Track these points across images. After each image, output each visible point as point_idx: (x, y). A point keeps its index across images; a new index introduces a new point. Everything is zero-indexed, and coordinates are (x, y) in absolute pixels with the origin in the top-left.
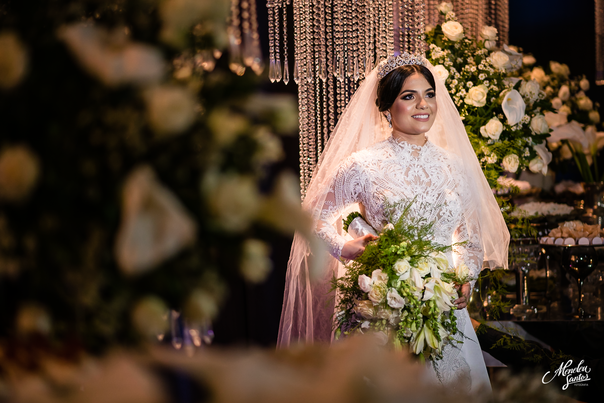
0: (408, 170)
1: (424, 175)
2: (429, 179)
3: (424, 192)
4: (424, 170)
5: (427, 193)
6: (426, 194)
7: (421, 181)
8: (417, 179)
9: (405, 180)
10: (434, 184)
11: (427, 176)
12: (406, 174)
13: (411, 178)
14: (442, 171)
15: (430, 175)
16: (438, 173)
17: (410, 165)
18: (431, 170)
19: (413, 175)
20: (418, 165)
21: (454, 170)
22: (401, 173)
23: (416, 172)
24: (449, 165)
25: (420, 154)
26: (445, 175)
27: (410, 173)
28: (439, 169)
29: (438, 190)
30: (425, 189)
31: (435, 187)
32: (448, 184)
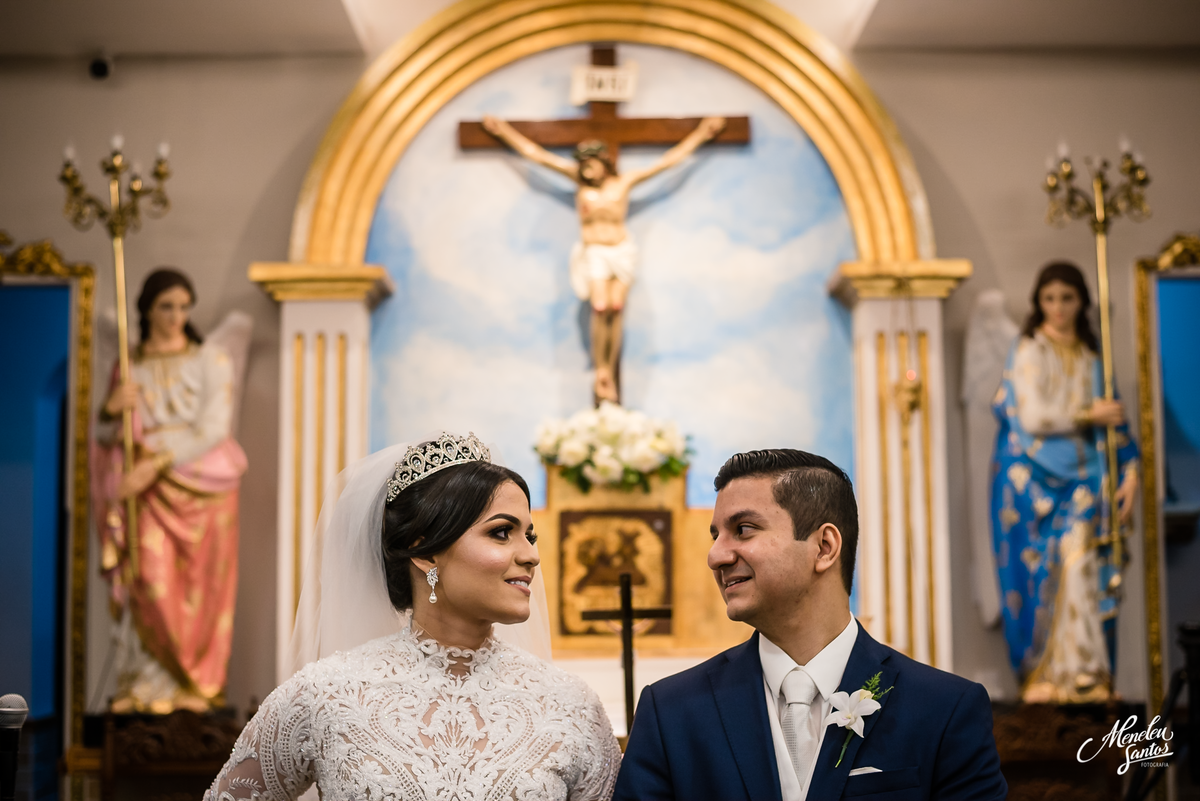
0: (434, 705)
1: (472, 720)
3: (464, 766)
4: (474, 709)
5: (472, 769)
6: (467, 769)
7: (463, 735)
9: (419, 734)
10: (494, 744)
11: (480, 722)
12: (427, 719)
13: (436, 728)
14: (522, 711)
15: (487, 721)
16: (510, 717)
17: (441, 697)
18: (493, 708)
19: (443, 721)
20: (460, 697)
21: (554, 708)
22: (414, 716)
23: (454, 713)
24: (542, 697)
25: (472, 668)
26: (526, 721)
27: (436, 716)
28: (515, 707)
29: (502, 761)
30: (470, 758)
31: (496, 753)
32: (532, 743)
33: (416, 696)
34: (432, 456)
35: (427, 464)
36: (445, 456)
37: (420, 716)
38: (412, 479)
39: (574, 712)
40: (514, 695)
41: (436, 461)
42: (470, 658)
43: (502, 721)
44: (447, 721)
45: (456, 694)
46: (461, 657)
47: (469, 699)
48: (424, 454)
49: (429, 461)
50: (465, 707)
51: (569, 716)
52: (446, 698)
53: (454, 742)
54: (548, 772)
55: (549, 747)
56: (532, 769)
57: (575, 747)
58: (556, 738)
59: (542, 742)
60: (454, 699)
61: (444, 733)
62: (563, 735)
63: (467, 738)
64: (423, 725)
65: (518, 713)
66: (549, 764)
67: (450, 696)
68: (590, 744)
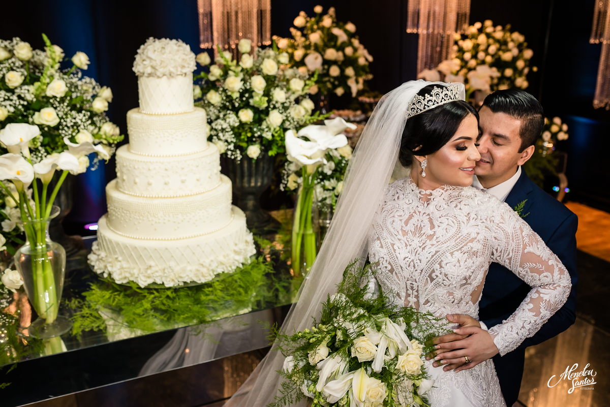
0: (411, 217)
1: (428, 225)
2: (433, 230)
3: (420, 247)
4: (431, 221)
5: (424, 249)
6: (421, 249)
7: (422, 232)
8: (419, 229)
9: (402, 229)
10: (437, 238)
11: (432, 227)
12: (406, 223)
13: (410, 227)
14: (455, 222)
15: (436, 226)
16: (448, 224)
17: (415, 212)
18: (440, 220)
19: (414, 225)
20: (425, 213)
21: (475, 219)
22: (401, 220)
23: (420, 221)
24: (469, 213)
25: (432, 199)
26: (457, 227)
27: (412, 222)
28: (452, 219)
29: (439, 246)
30: (424, 244)
31: (437, 242)
32: (458, 239)
33: (404, 211)
34: (428, 101)
35: (425, 105)
36: (435, 101)
37: (403, 221)
38: (417, 112)
39: (486, 220)
40: (453, 213)
41: (430, 103)
42: (431, 194)
43: (444, 226)
44: (416, 224)
45: (423, 211)
46: (426, 194)
47: (429, 215)
48: (424, 100)
49: (426, 103)
50: (426, 219)
51: (483, 222)
52: (417, 213)
53: (417, 235)
54: (464, 254)
55: (468, 240)
56: (453, 252)
57: (486, 239)
58: (473, 235)
59: (464, 238)
60: (421, 214)
61: (413, 230)
62: (478, 233)
63: (424, 233)
64: (404, 225)
65: (453, 222)
66: (465, 249)
67: (420, 212)
68: (495, 236)
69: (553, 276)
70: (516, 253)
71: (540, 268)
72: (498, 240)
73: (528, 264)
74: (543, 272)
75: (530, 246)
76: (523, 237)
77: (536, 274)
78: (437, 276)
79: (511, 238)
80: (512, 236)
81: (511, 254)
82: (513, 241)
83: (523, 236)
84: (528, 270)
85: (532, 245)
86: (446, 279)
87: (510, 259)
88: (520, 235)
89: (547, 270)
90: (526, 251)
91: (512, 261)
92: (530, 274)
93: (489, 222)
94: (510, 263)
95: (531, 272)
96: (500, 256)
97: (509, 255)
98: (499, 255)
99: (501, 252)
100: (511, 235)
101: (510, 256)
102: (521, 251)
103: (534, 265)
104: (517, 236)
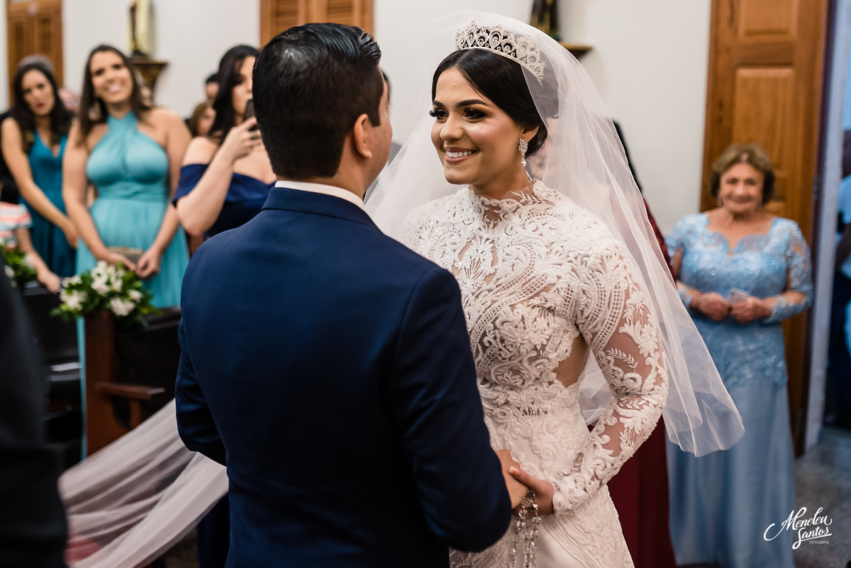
0: (469, 245)
2: (495, 268)
3: (473, 294)
8: (475, 266)
11: (495, 261)
12: (461, 255)
13: (465, 262)
14: (529, 255)
15: (500, 260)
16: (518, 258)
17: (475, 238)
18: (507, 250)
19: (470, 258)
20: (487, 239)
21: (559, 254)
22: (454, 251)
23: (480, 252)
24: (552, 243)
25: (501, 215)
26: (529, 262)
27: (467, 253)
28: (526, 250)
29: (498, 294)
30: (479, 288)
31: (497, 286)
32: (527, 282)
33: (460, 235)
37: (457, 252)
39: (576, 258)
40: (528, 240)
42: (501, 209)
43: (511, 260)
44: (473, 258)
45: (485, 236)
46: (491, 205)
47: (493, 241)
50: (489, 246)
51: (571, 261)
52: (478, 238)
53: (472, 275)
54: (533, 308)
55: (542, 287)
56: (515, 304)
57: (570, 290)
58: (551, 280)
59: (536, 282)
60: (483, 240)
61: (468, 267)
62: (559, 278)
63: (482, 272)
64: (457, 259)
65: (525, 255)
66: (536, 301)
67: (481, 238)
68: (585, 289)
69: (643, 382)
70: (606, 329)
71: (631, 364)
72: (588, 297)
73: (616, 350)
74: (631, 370)
75: (630, 325)
76: (625, 307)
77: (620, 370)
78: (490, 342)
79: (607, 302)
80: (610, 298)
81: (599, 326)
82: (609, 307)
83: (625, 305)
84: (613, 361)
85: (634, 324)
86: (503, 349)
87: (594, 334)
88: (623, 303)
89: (638, 370)
90: (622, 330)
91: (595, 339)
92: (613, 367)
93: (579, 264)
94: (592, 340)
95: (615, 365)
96: (583, 324)
97: (596, 326)
98: (583, 322)
99: (587, 318)
100: (608, 296)
101: (597, 329)
102: (614, 329)
103: (625, 355)
104: (616, 302)
